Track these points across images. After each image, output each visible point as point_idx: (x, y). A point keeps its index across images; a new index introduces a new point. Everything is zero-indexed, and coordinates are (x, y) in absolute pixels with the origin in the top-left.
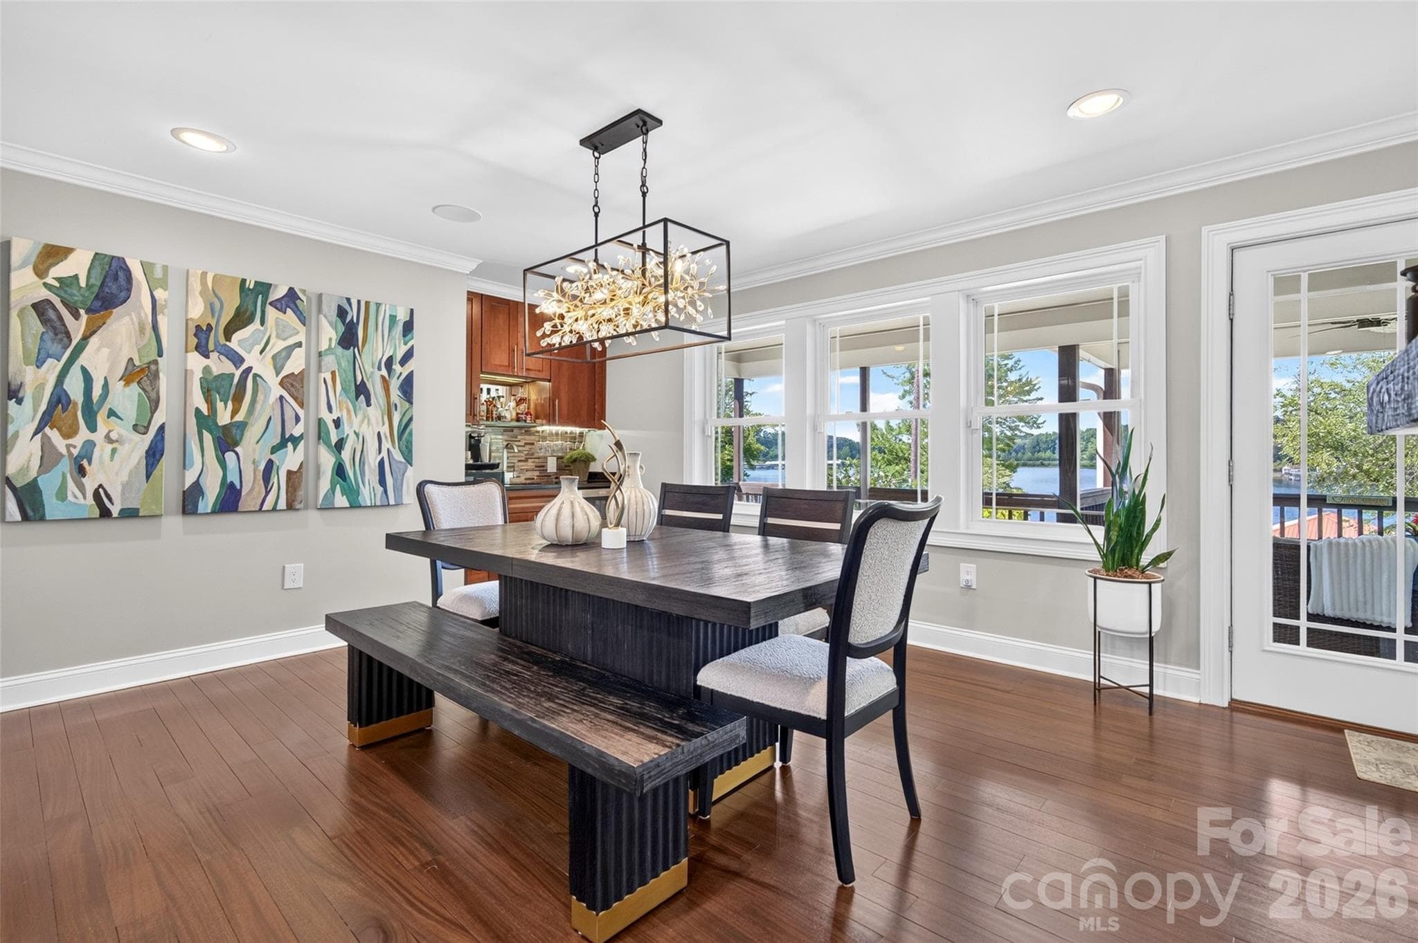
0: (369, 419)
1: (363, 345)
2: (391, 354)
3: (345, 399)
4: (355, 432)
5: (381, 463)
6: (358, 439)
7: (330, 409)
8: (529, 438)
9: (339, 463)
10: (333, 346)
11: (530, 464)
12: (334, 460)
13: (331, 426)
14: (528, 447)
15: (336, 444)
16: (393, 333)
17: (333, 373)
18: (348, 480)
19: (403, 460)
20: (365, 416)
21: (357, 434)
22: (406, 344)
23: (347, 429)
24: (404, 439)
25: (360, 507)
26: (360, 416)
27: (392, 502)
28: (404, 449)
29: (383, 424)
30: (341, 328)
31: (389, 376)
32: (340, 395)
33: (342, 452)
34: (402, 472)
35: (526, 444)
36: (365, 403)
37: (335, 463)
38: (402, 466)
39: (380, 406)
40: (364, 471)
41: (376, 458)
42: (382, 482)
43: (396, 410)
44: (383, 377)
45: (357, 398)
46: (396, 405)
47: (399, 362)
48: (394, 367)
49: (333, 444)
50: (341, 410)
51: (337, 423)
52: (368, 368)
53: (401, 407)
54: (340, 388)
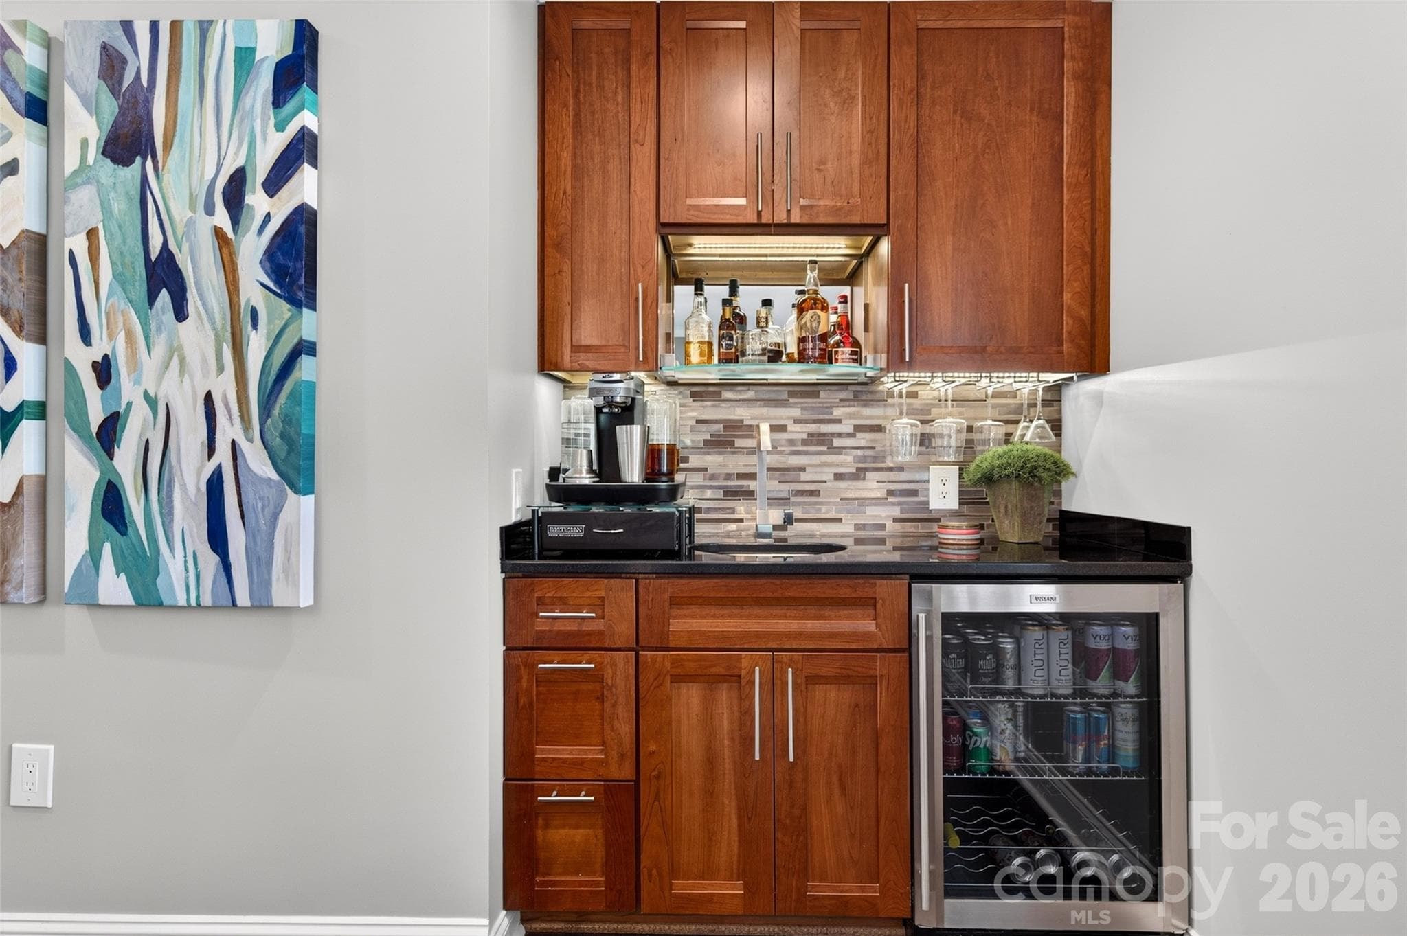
0: (182, 361)
1: (168, 146)
2: (240, 162)
3: (123, 304)
4: (146, 394)
5: (215, 486)
6: (155, 413)
7: (85, 334)
8: (872, 414)
9: (110, 482)
10: (90, 160)
11: (872, 486)
12: (96, 475)
13: (88, 379)
14: (863, 439)
15: (101, 427)
16: (247, 101)
17: (92, 234)
18: (130, 531)
19: (274, 476)
20: (175, 350)
21: (151, 401)
22: (280, 127)
23: (128, 390)
24: (276, 411)
25: (160, 605)
26: (159, 349)
27: (243, 598)
28: (276, 442)
29: (221, 369)
30: (110, 107)
31: (235, 231)
32: (110, 294)
33: (117, 452)
34: (269, 510)
35: (859, 428)
36: (170, 314)
37: (99, 482)
38: (271, 494)
39: (213, 323)
40: (171, 509)
41: (203, 466)
42: (218, 539)
43: (255, 325)
44: (218, 233)
45: (152, 298)
46: (254, 314)
47: (264, 185)
48: (249, 199)
49: (94, 428)
50: (111, 336)
51: (104, 371)
52: (179, 211)
53: (270, 321)
54: (110, 276)
